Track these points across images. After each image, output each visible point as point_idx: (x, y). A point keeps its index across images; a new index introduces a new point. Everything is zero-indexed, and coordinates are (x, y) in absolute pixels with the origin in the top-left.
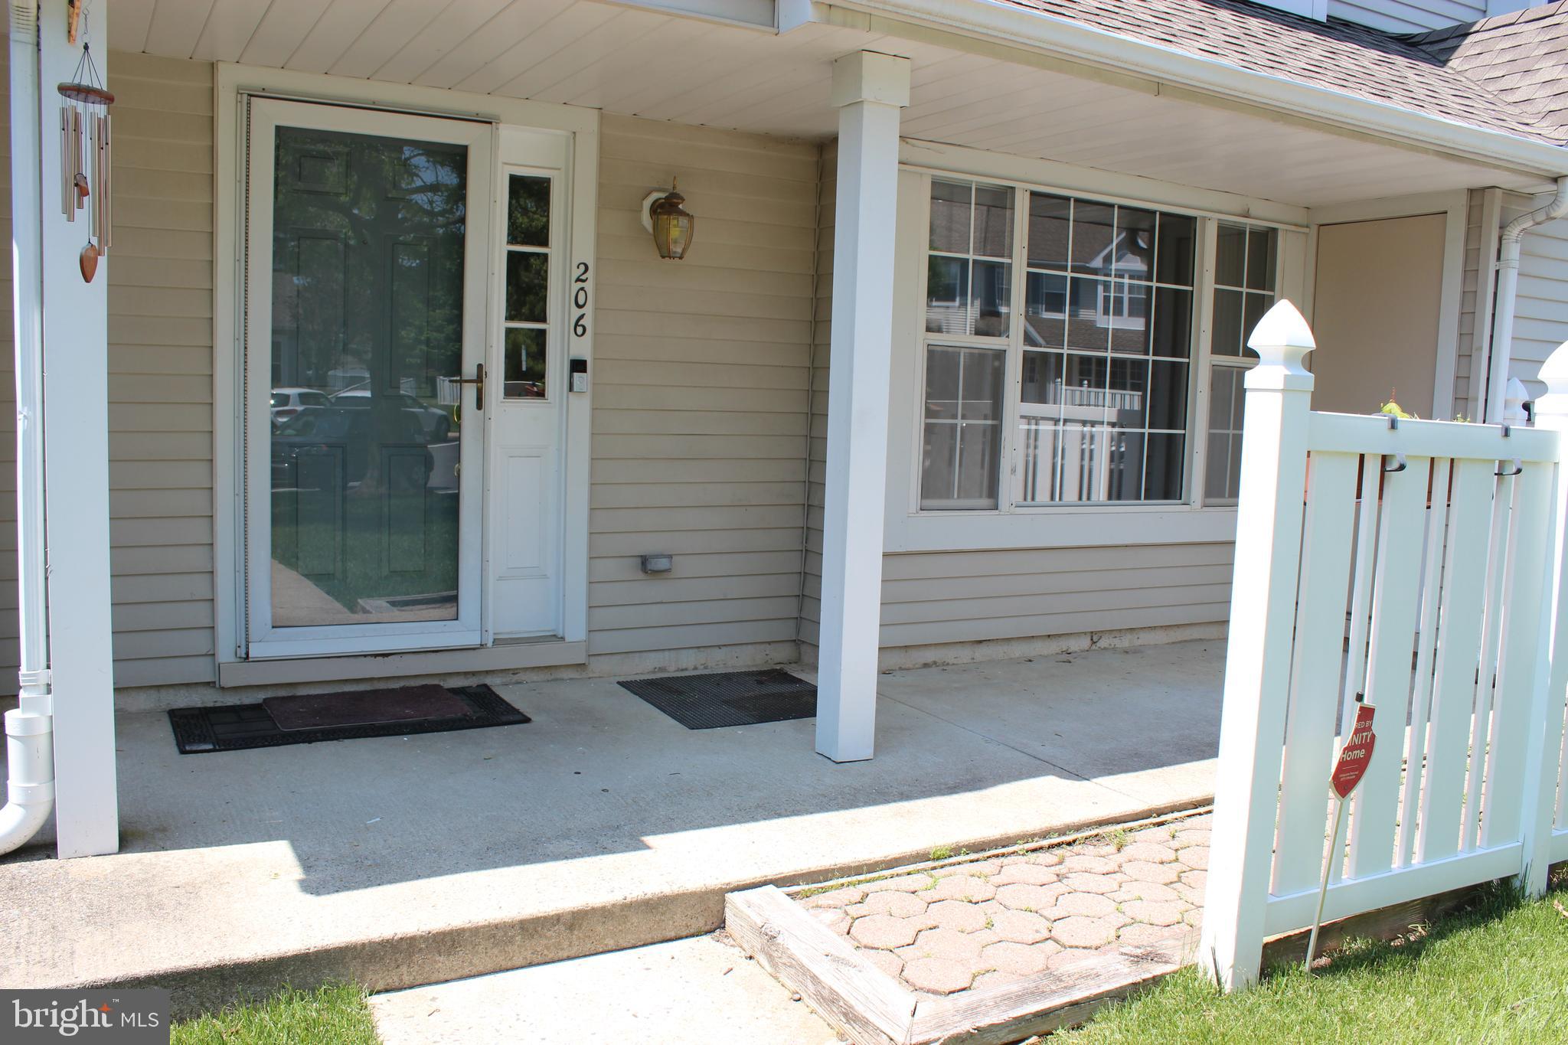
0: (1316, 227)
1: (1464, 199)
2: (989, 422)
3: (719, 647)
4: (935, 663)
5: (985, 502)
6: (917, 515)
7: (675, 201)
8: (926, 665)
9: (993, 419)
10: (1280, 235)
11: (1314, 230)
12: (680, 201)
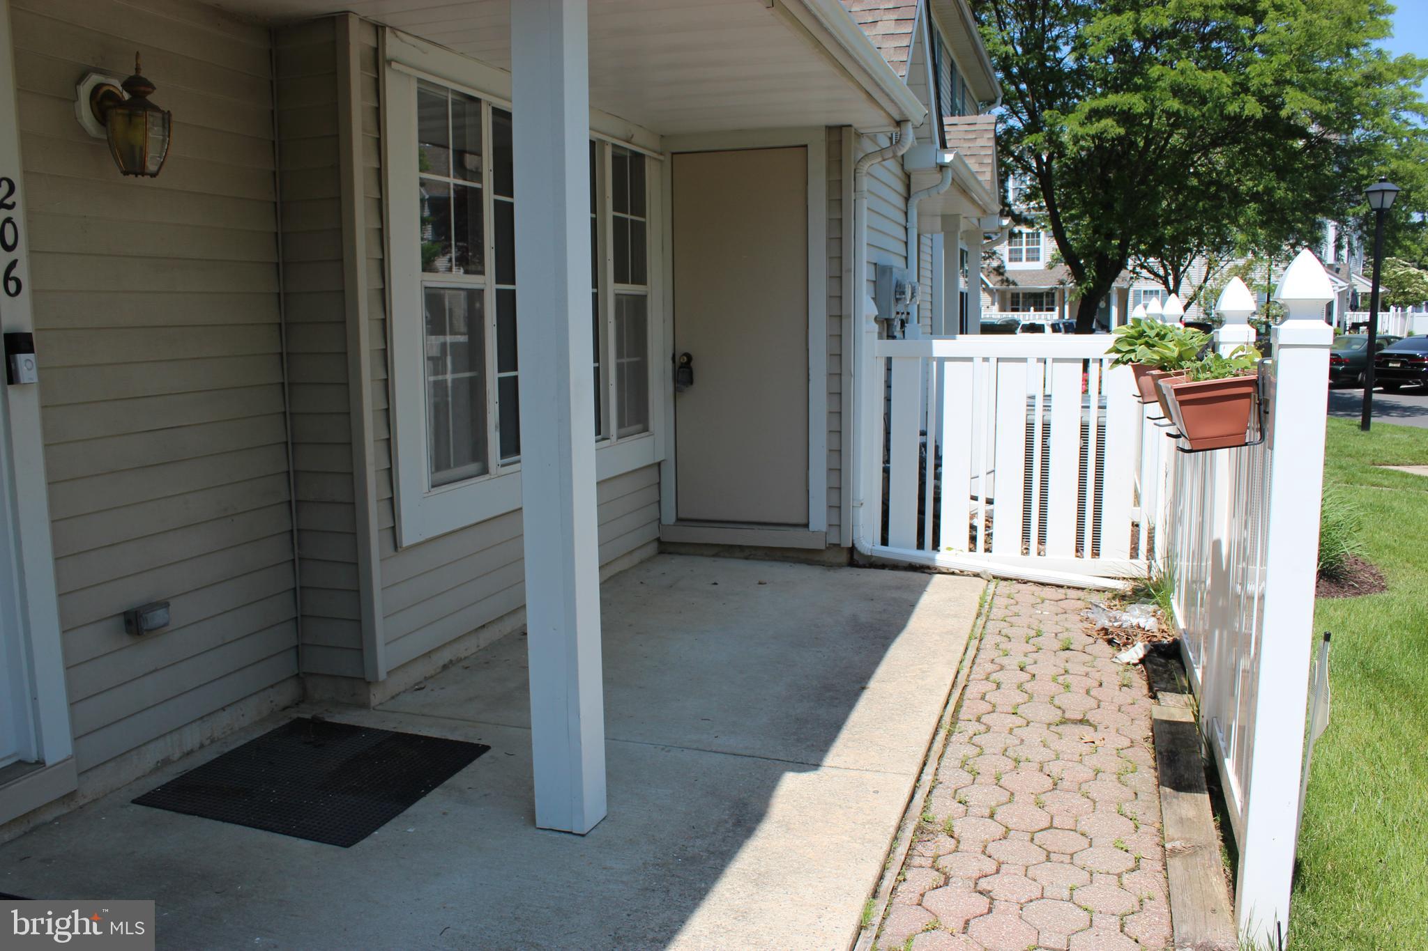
0: (670, 155)
1: (822, 135)
2: (467, 375)
3: (223, 709)
4: (451, 661)
5: (473, 467)
6: (430, 494)
7: (142, 89)
8: (445, 667)
9: (470, 370)
10: (647, 161)
11: (669, 156)
12: (150, 90)
